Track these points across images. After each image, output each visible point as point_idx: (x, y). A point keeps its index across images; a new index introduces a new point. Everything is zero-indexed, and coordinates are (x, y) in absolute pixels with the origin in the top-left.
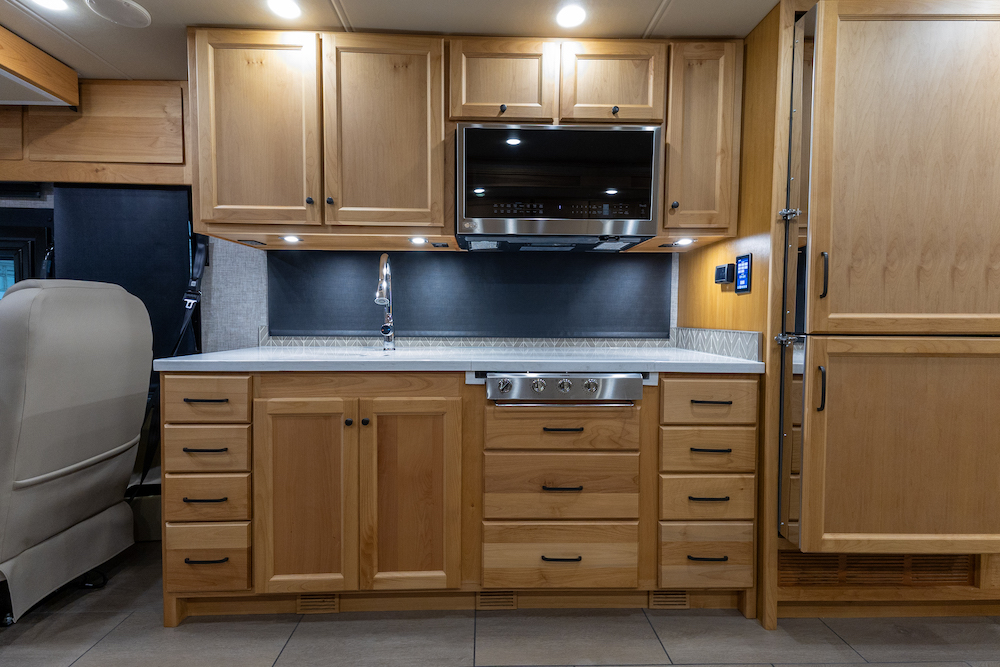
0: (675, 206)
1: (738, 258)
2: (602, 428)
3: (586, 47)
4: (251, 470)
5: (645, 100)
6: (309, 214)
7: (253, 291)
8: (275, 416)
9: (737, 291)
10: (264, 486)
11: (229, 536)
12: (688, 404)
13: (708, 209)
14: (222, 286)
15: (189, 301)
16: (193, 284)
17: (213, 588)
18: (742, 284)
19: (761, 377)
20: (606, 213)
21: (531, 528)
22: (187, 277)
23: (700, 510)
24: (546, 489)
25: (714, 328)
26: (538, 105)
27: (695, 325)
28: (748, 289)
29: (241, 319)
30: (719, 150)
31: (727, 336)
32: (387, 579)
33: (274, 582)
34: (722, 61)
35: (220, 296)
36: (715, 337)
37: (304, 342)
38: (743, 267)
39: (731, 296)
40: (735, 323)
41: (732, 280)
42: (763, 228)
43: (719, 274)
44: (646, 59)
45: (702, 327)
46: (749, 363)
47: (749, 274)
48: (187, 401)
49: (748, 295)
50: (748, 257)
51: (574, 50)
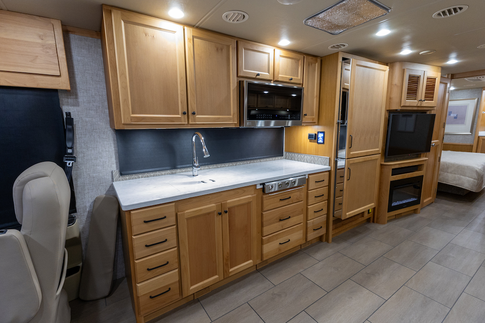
0: (306, 115)
1: (318, 132)
2: (295, 195)
3: (282, 53)
4: (178, 246)
5: (298, 76)
6: (183, 119)
7: (106, 151)
8: (188, 219)
9: (318, 143)
10: (185, 252)
11: (170, 277)
12: (315, 182)
13: (312, 116)
14: (84, 150)
15: (68, 162)
16: (70, 151)
17: (164, 304)
18: (320, 141)
19: (330, 171)
20: (289, 118)
21: (277, 235)
22: (66, 148)
23: (317, 214)
24: (280, 220)
25: (305, 154)
26: (268, 74)
27: (295, 151)
28: (323, 143)
29: (99, 168)
30: (315, 96)
31: (314, 158)
32: (234, 270)
33: (192, 289)
34: (317, 64)
35: (84, 156)
36: (307, 157)
37: (140, 176)
38: (320, 135)
39: (314, 144)
40: (317, 153)
41: (315, 139)
42: (330, 124)
43: (310, 136)
44: (298, 60)
45: (300, 153)
46: (327, 167)
47: (323, 138)
48: (145, 222)
49: (323, 145)
50: (323, 133)
51: (279, 52)
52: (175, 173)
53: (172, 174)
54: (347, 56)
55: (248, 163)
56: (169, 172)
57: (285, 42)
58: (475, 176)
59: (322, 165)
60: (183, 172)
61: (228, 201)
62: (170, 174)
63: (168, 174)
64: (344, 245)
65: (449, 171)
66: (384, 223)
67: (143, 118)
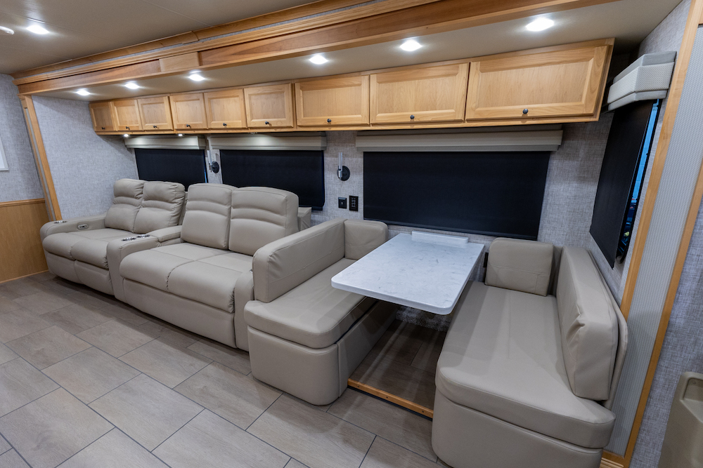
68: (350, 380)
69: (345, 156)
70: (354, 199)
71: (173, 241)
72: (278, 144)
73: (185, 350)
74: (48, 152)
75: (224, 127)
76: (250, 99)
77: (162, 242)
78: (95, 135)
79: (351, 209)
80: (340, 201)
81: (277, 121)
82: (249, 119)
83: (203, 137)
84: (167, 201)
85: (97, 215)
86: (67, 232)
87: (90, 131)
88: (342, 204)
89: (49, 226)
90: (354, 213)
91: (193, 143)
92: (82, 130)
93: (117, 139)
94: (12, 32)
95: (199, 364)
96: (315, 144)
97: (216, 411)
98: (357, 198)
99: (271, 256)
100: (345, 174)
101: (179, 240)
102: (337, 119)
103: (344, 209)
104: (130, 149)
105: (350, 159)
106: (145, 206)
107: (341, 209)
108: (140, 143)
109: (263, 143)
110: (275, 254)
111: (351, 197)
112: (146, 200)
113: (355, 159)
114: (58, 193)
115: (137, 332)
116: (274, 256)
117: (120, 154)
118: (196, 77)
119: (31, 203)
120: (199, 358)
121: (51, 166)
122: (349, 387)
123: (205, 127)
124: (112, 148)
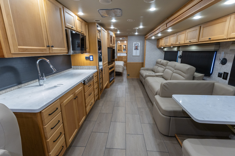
0: (87, 48)
1: (90, 56)
2: (91, 83)
5: (83, 30)
6: (47, 50)
9: (90, 60)
19: (97, 72)
21: (89, 102)
23: (96, 90)
24: (89, 95)
25: (84, 66)
26: (74, 27)
27: (78, 65)
28: (93, 60)
31: (89, 67)
33: (70, 141)
39: (88, 61)
40: (90, 65)
41: (89, 59)
42: (95, 53)
43: (86, 58)
44: (82, 22)
45: (81, 66)
46: (96, 70)
47: (93, 58)
48: (49, 115)
49: (93, 61)
50: (92, 56)
51: (77, 18)
52: (21, 87)
53: (19, 88)
54: (98, 25)
55: (59, 74)
56: (16, 87)
57: (81, 14)
58: (122, 68)
59: (93, 69)
60: (26, 85)
61: (76, 92)
62: (17, 89)
63: (16, 89)
64: (104, 98)
65: (117, 67)
66: (109, 88)
67: (26, 49)
68: (176, 135)
69: (225, 53)
70: (226, 74)
71: (160, 77)
72: (198, 49)
73: (147, 103)
74: (146, 52)
75: (179, 44)
76: (187, 34)
77: (157, 76)
78: (156, 48)
79: (223, 78)
80: (219, 74)
81: (193, 41)
82: (186, 40)
83: (179, 47)
84: (164, 66)
85: (151, 67)
86: (144, 70)
87: (156, 47)
88: (220, 75)
89: (142, 68)
90: (224, 81)
91: (175, 49)
92: (154, 47)
93: (160, 48)
94: (138, 28)
95: (146, 106)
96: (212, 48)
97: (140, 116)
98: (227, 74)
99: (165, 83)
100: (224, 62)
101: (162, 77)
102: (213, 38)
103: (220, 78)
104: (164, 51)
105: (228, 55)
106: (160, 67)
107: (219, 77)
108: (165, 49)
109: (194, 48)
110: (166, 83)
111: (224, 72)
112: (161, 65)
113: (231, 55)
114: (145, 61)
115: (142, 95)
116: (166, 84)
117: (161, 53)
118: (170, 30)
119: (141, 63)
120: (148, 106)
121: (146, 55)
122: (175, 137)
123: (175, 44)
124: (160, 51)
